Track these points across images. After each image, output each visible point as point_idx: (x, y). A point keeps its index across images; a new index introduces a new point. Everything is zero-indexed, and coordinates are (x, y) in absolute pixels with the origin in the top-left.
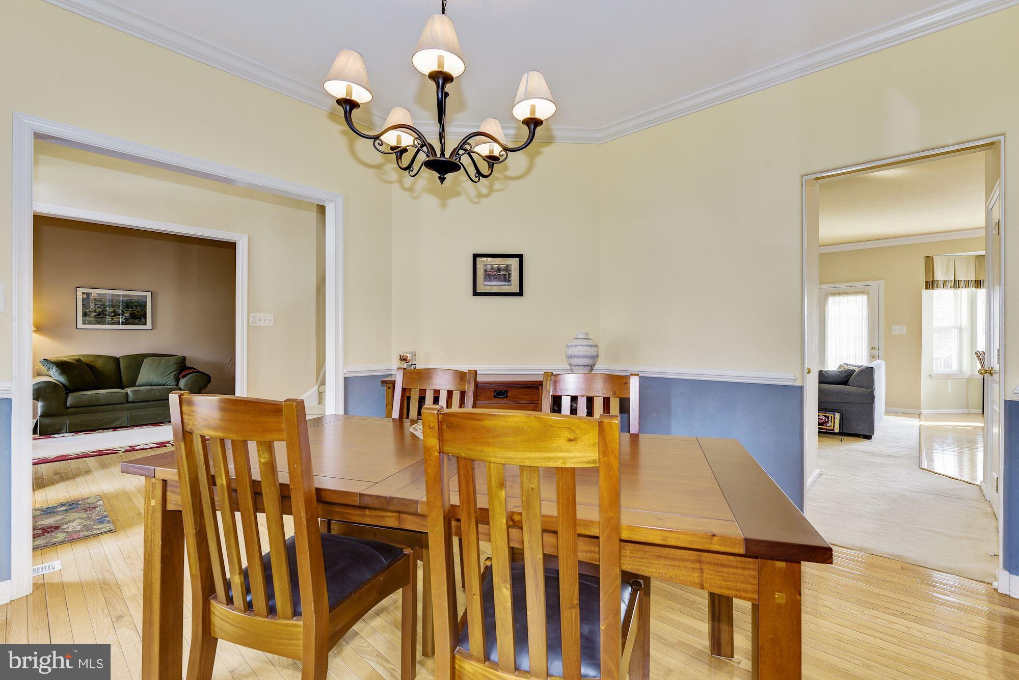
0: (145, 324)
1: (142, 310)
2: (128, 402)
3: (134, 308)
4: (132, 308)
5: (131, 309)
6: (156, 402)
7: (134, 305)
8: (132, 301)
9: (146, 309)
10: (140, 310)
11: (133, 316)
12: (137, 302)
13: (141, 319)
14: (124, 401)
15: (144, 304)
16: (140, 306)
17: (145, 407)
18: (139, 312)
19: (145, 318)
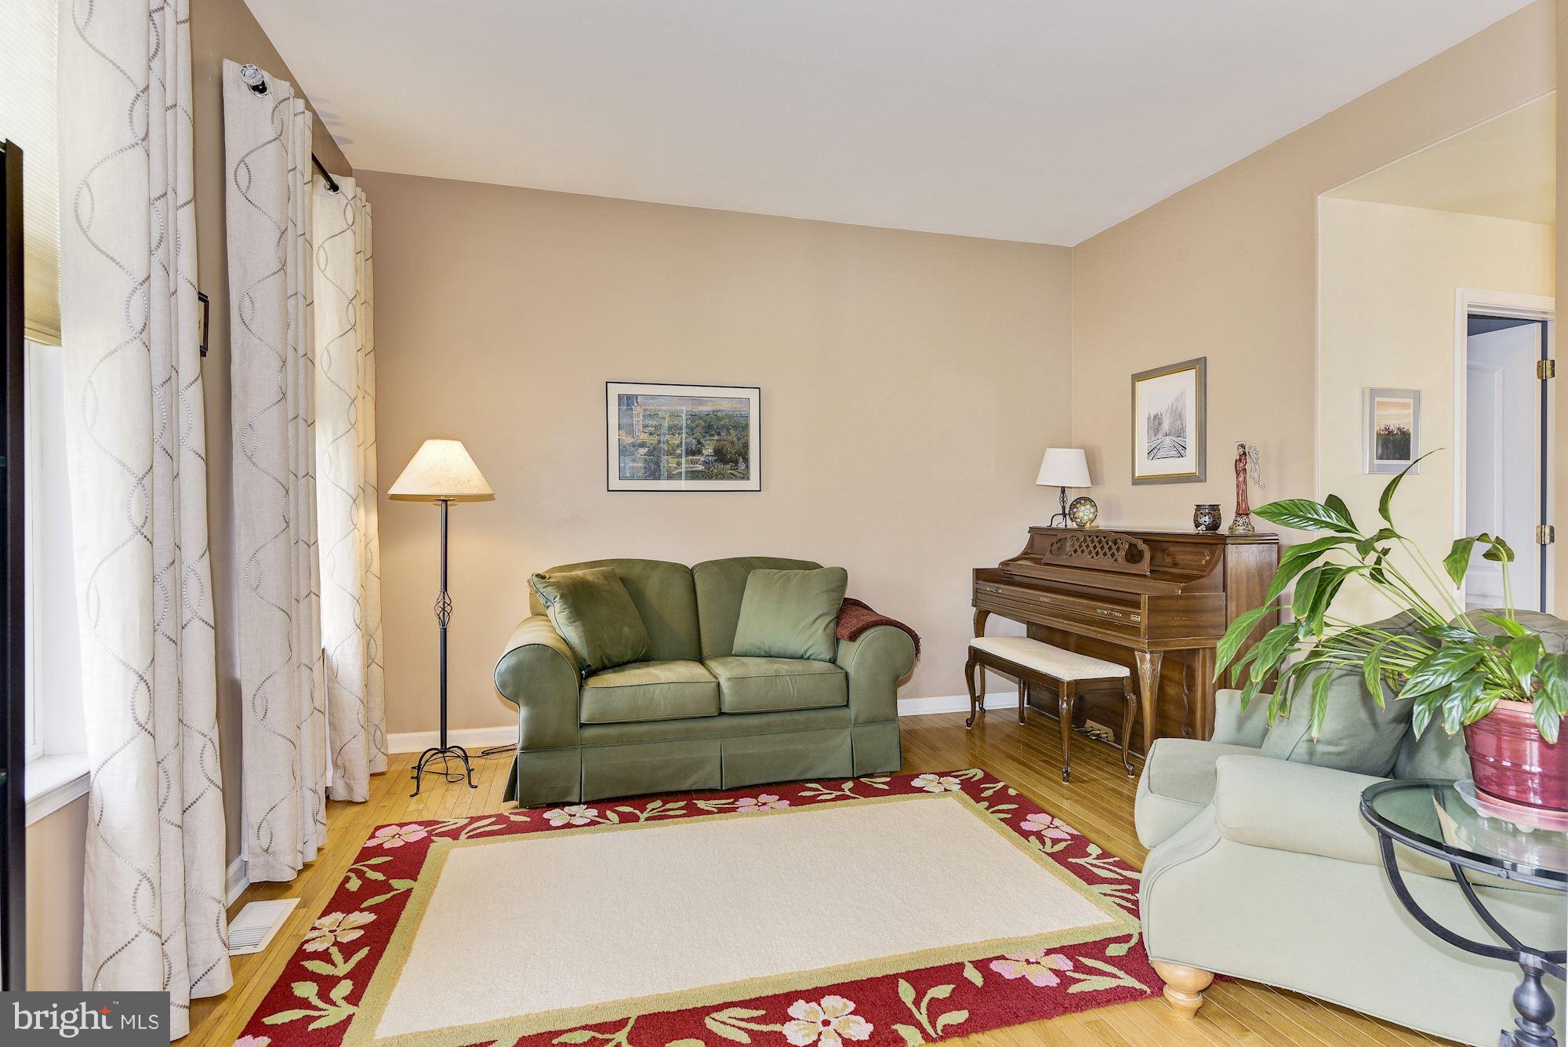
0: (745, 476)
1: (739, 439)
2: (721, 714)
3: (723, 434)
4: (719, 434)
5: (716, 437)
6: (787, 717)
7: (723, 427)
8: (719, 414)
9: (747, 436)
10: (735, 439)
11: (720, 455)
12: (729, 417)
13: (736, 462)
14: (713, 711)
15: (744, 423)
16: (735, 427)
17: (761, 731)
18: (732, 443)
19: (746, 460)
